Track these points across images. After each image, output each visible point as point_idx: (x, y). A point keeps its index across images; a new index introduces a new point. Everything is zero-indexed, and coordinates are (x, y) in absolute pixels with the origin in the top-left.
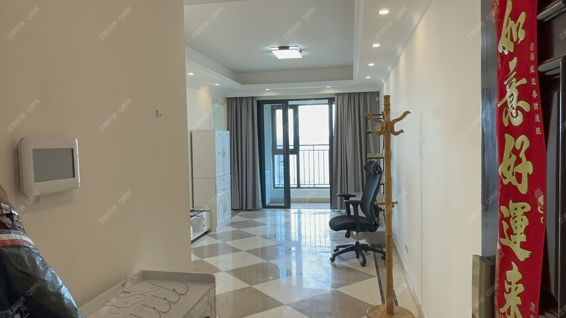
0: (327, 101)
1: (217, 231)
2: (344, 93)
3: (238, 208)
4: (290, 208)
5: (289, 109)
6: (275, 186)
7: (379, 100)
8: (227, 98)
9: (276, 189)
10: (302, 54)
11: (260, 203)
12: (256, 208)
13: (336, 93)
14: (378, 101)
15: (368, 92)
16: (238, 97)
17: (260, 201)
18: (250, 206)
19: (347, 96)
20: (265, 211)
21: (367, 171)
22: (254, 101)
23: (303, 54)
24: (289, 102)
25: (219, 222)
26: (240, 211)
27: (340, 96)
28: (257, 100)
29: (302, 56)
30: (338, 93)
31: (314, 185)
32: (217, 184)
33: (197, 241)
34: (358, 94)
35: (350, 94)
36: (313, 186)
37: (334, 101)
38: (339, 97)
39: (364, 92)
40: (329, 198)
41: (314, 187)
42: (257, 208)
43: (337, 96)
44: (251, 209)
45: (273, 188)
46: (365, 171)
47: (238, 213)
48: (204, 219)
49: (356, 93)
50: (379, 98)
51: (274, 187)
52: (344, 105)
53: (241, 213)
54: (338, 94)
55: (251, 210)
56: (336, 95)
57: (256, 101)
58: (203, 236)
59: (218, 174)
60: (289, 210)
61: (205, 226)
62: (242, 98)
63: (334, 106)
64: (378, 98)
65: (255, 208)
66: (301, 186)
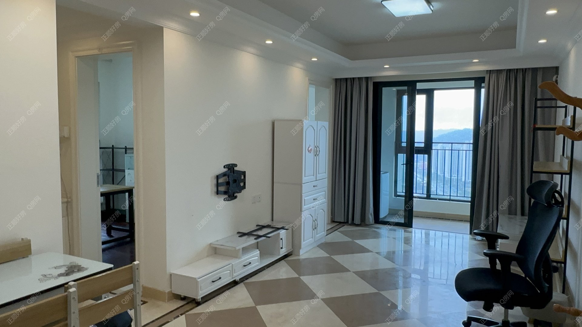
0: (472, 83)
1: (301, 254)
2: (499, 70)
3: (342, 221)
4: (411, 227)
5: (417, 94)
6: (397, 193)
7: (558, 79)
8: (335, 79)
9: (397, 197)
10: (431, 7)
11: (370, 217)
12: (365, 222)
13: (487, 71)
14: (556, 81)
15: (540, 68)
16: (349, 78)
17: (371, 214)
18: (357, 220)
19: (504, 74)
20: (378, 228)
21: (531, 196)
22: (369, 82)
23: (433, 7)
24: (417, 83)
25: (304, 243)
26: (344, 224)
27: (494, 75)
28: (374, 83)
29: (432, 11)
30: (490, 70)
31: (450, 196)
32: (303, 193)
33: (268, 268)
34: (523, 71)
35: (509, 71)
36: (448, 198)
37: (484, 82)
38: (492, 76)
39: (532, 68)
40: (468, 216)
41: (450, 199)
42: (367, 223)
43: (488, 75)
44: (359, 223)
45: (394, 196)
46: (527, 196)
47: (340, 228)
48: (281, 239)
49: (520, 69)
50: (559, 76)
51: (396, 195)
52: (499, 87)
53: (346, 228)
54: (490, 72)
55: (357, 225)
56: (487, 73)
57: (372, 83)
58: (280, 261)
59: (305, 179)
60: (410, 229)
61: (282, 248)
62: (353, 78)
63: (483, 91)
64: (557, 77)
65: (363, 223)
66: (432, 196)
